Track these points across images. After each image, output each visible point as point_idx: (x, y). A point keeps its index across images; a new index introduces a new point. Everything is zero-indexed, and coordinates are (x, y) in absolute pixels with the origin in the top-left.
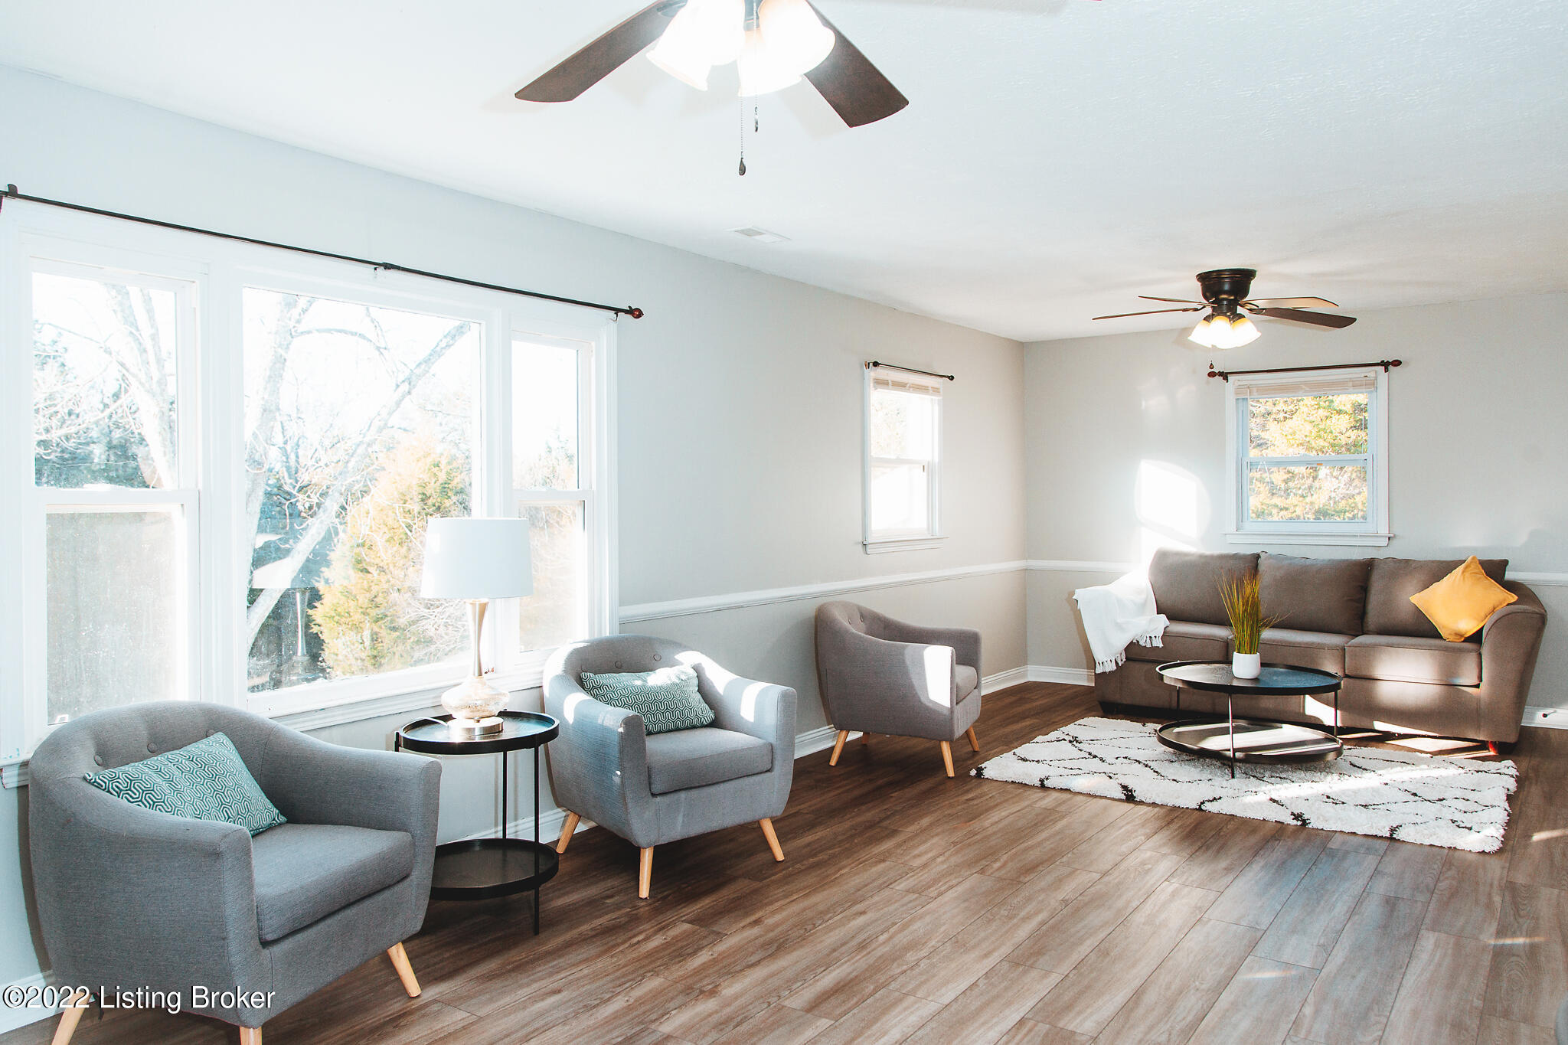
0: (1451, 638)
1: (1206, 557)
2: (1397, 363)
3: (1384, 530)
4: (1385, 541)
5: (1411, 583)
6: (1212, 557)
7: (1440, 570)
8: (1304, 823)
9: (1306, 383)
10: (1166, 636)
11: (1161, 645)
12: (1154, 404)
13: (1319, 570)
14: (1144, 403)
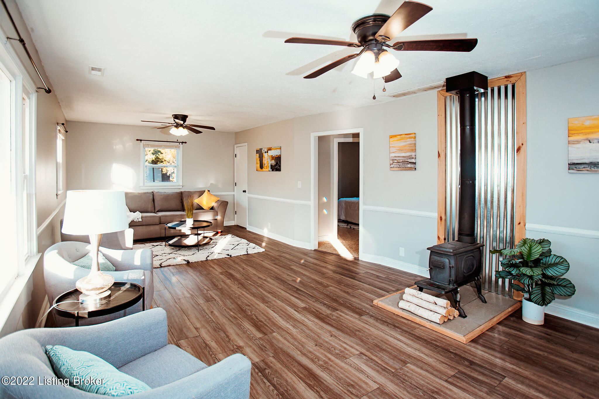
0: (207, 209)
1: (140, 193)
2: (186, 143)
3: (181, 184)
4: (181, 187)
5: (196, 196)
6: (142, 193)
7: (201, 193)
8: (231, 256)
9: (164, 145)
10: (142, 217)
11: (141, 220)
12: (118, 147)
13: (172, 195)
14: (114, 147)
